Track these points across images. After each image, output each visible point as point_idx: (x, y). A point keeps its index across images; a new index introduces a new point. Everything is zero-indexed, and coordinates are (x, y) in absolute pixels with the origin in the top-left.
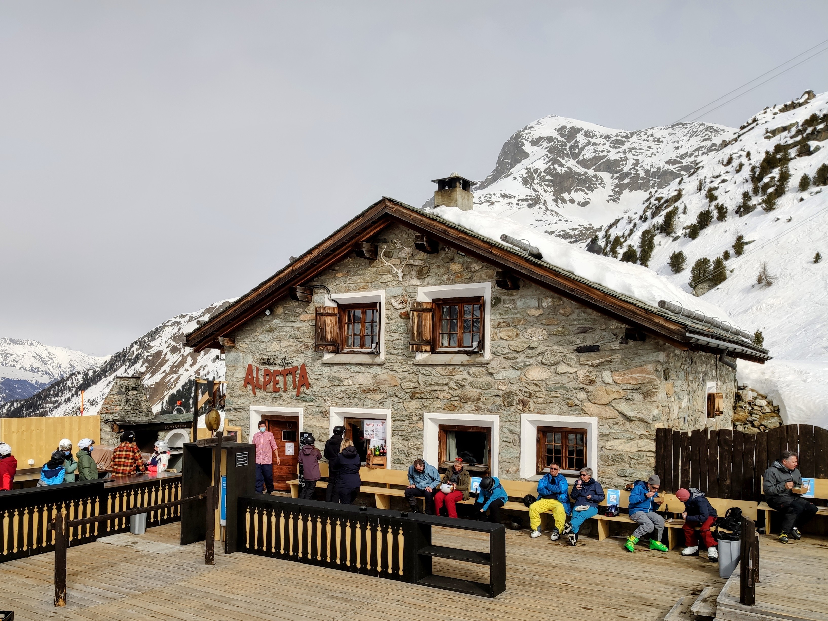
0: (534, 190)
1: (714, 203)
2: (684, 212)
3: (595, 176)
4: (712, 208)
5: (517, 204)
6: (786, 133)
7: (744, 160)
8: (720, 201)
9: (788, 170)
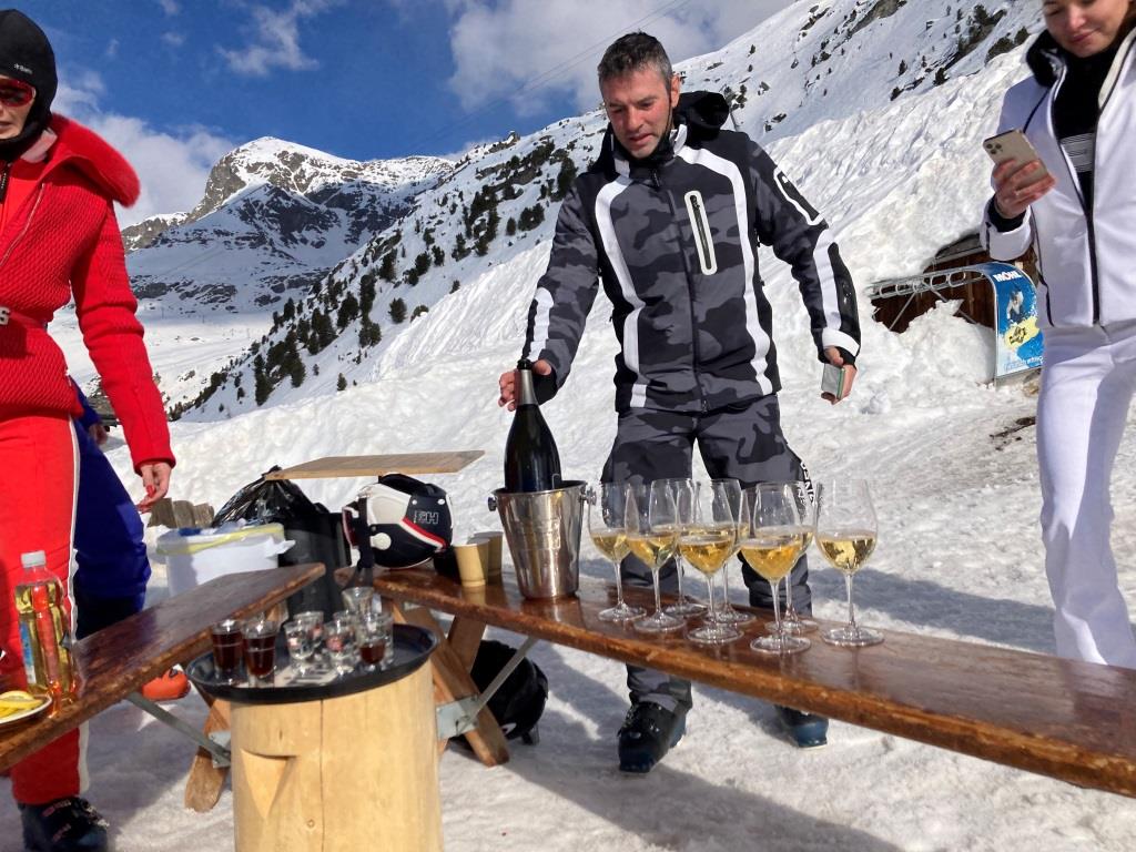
0: (256, 226)
1: (431, 246)
2: (403, 255)
3: (328, 212)
4: (430, 251)
5: (236, 243)
6: (493, 175)
7: (458, 201)
8: (437, 244)
9: (496, 213)
